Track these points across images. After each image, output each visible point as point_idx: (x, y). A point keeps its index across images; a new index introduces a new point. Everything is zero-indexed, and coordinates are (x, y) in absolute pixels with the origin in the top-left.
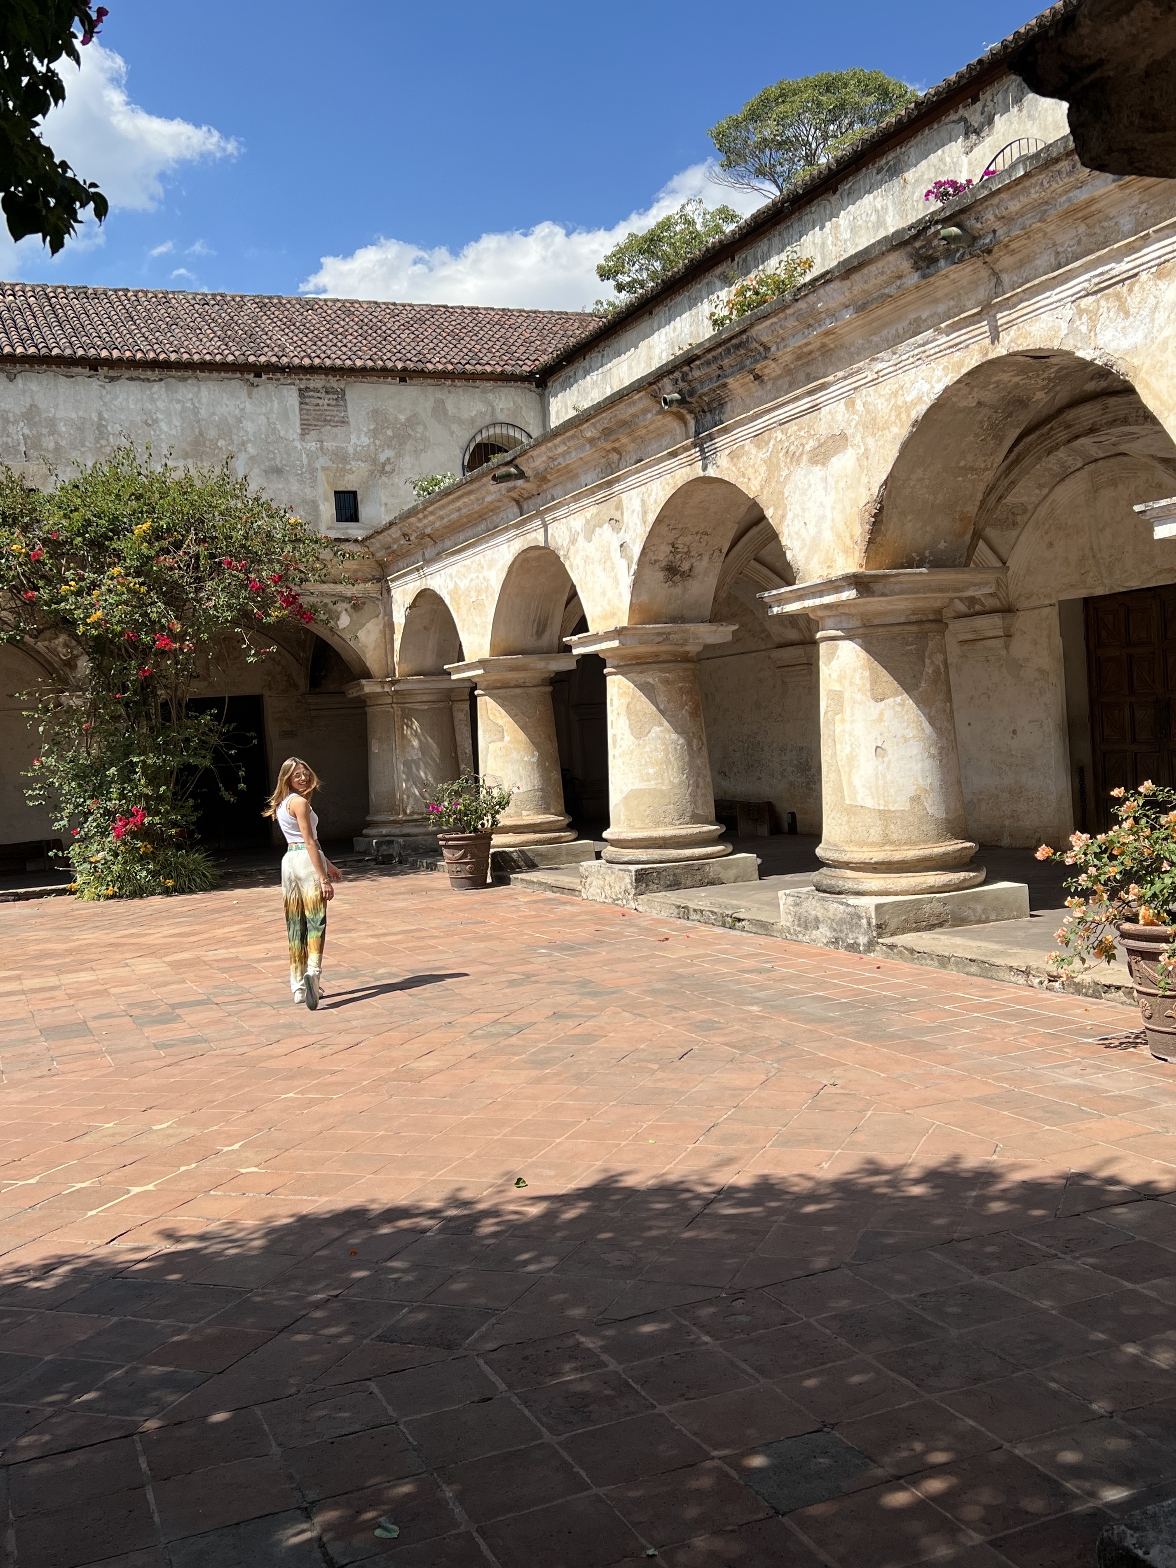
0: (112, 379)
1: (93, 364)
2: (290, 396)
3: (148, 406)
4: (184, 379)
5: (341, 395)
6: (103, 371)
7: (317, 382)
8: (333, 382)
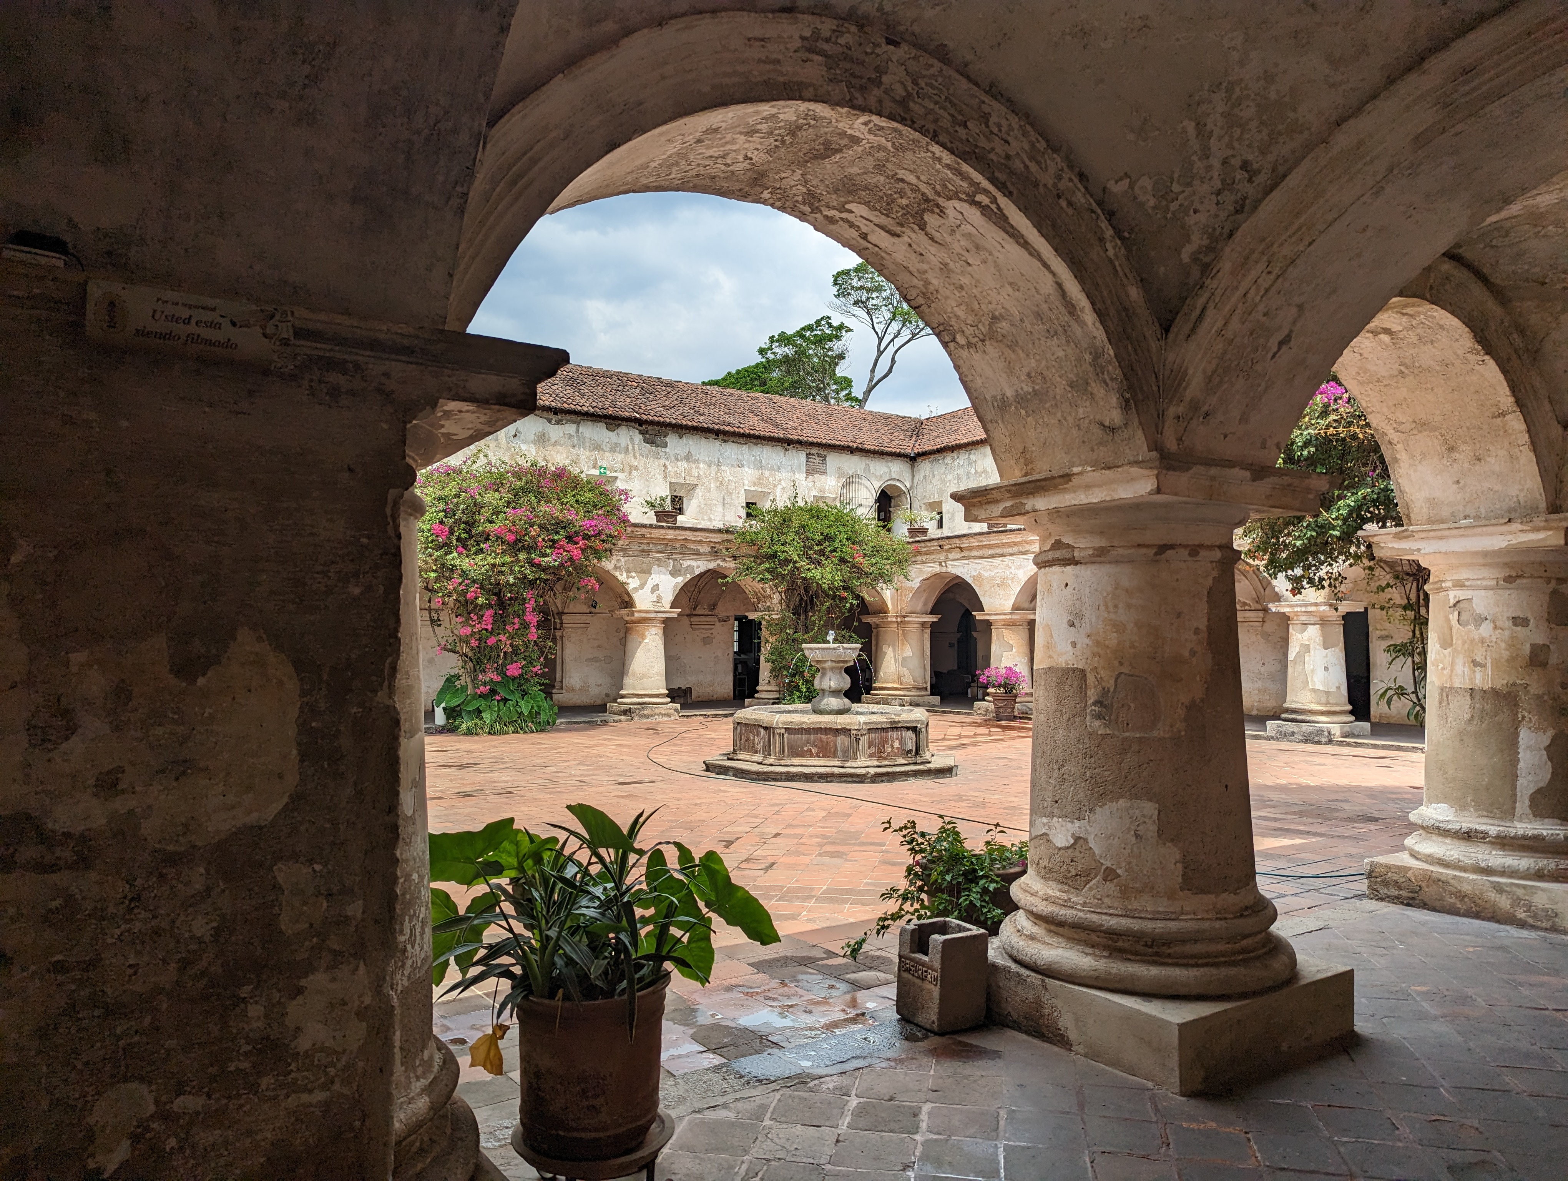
0: (725, 441)
1: (717, 433)
2: (802, 456)
3: (740, 457)
4: (756, 444)
5: (824, 458)
6: (721, 437)
7: (814, 451)
8: (822, 452)
